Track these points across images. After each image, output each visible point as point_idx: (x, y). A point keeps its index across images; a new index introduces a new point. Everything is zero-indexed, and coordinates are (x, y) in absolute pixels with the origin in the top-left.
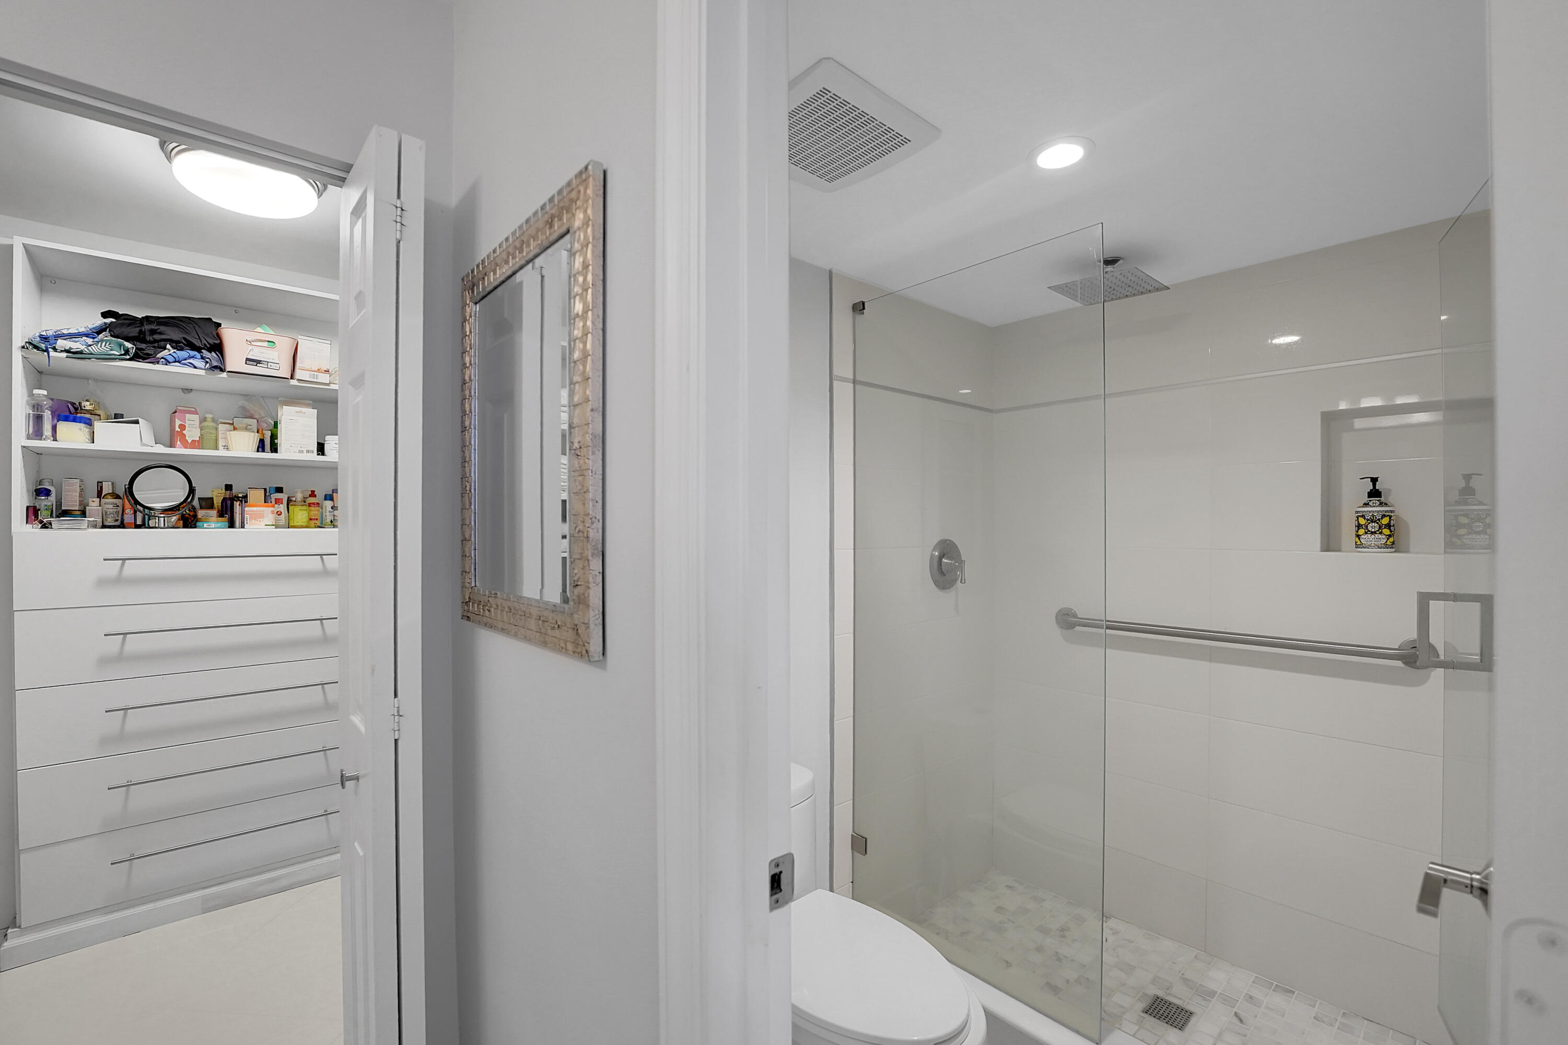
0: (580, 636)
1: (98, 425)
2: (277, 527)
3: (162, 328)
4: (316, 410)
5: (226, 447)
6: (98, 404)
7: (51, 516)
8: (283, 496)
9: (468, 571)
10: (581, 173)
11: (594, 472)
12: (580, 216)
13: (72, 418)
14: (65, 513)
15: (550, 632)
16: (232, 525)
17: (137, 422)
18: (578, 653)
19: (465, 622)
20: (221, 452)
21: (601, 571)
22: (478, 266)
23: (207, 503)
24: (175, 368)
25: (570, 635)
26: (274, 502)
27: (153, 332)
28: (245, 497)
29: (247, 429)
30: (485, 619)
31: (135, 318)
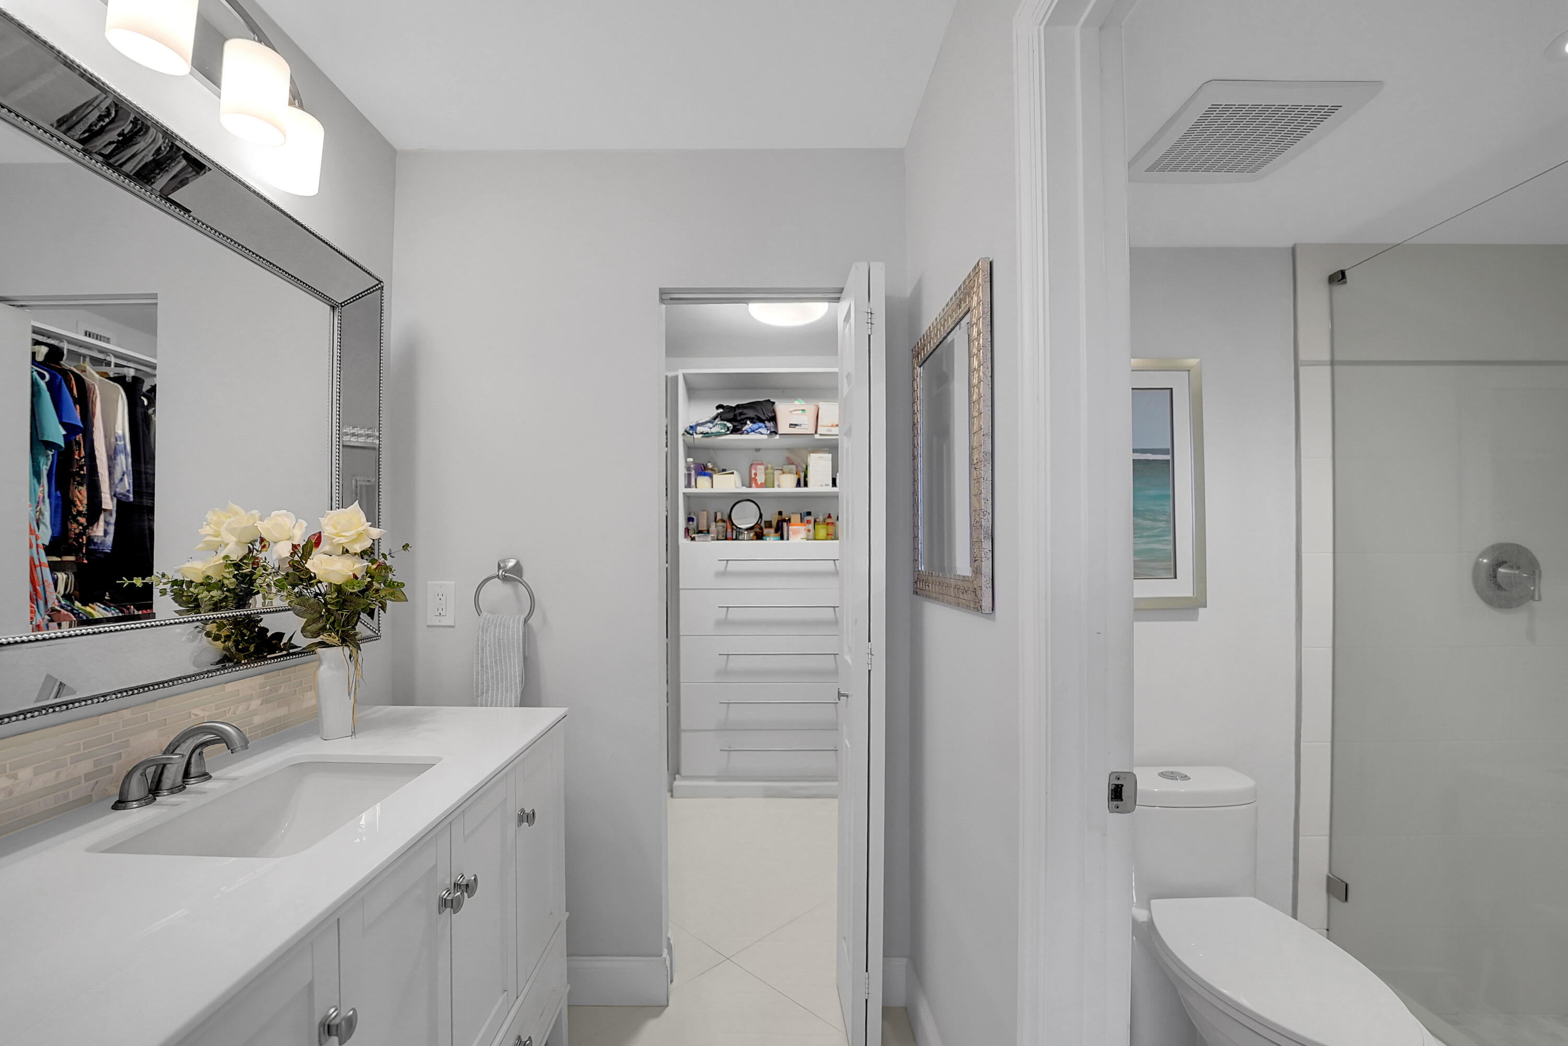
0: (977, 597)
1: (714, 476)
2: (808, 540)
3: (745, 411)
4: (830, 455)
5: (779, 486)
6: (714, 464)
7: (694, 533)
8: (811, 518)
9: (917, 559)
10: (975, 268)
11: (985, 479)
12: (975, 298)
13: (703, 474)
14: (700, 532)
15: (961, 596)
16: (782, 538)
17: (733, 473)
18: (976, 608)
19: (915, 596)
20: (776, 490)
21: (991, 550)
22: (924, 336)
23: (769, 524)
24: (752, 436)
25: (970, 596)
26: (806, 522)
27: (741, 414)
28: (789, 520)
29: (790, 473)
30: (926, 593)
31: (732, 407)
